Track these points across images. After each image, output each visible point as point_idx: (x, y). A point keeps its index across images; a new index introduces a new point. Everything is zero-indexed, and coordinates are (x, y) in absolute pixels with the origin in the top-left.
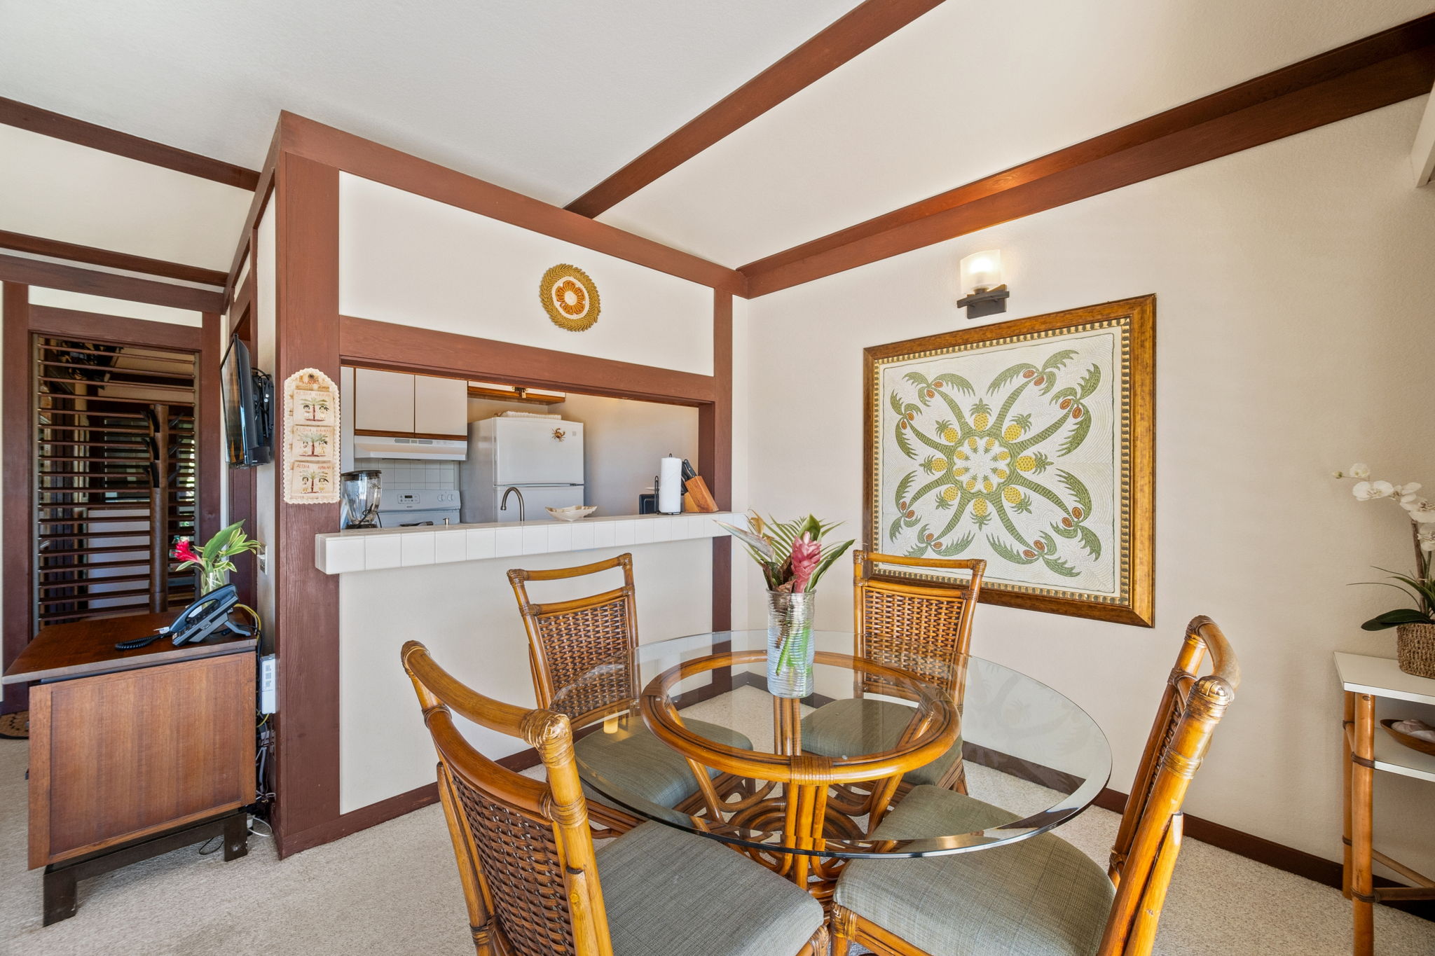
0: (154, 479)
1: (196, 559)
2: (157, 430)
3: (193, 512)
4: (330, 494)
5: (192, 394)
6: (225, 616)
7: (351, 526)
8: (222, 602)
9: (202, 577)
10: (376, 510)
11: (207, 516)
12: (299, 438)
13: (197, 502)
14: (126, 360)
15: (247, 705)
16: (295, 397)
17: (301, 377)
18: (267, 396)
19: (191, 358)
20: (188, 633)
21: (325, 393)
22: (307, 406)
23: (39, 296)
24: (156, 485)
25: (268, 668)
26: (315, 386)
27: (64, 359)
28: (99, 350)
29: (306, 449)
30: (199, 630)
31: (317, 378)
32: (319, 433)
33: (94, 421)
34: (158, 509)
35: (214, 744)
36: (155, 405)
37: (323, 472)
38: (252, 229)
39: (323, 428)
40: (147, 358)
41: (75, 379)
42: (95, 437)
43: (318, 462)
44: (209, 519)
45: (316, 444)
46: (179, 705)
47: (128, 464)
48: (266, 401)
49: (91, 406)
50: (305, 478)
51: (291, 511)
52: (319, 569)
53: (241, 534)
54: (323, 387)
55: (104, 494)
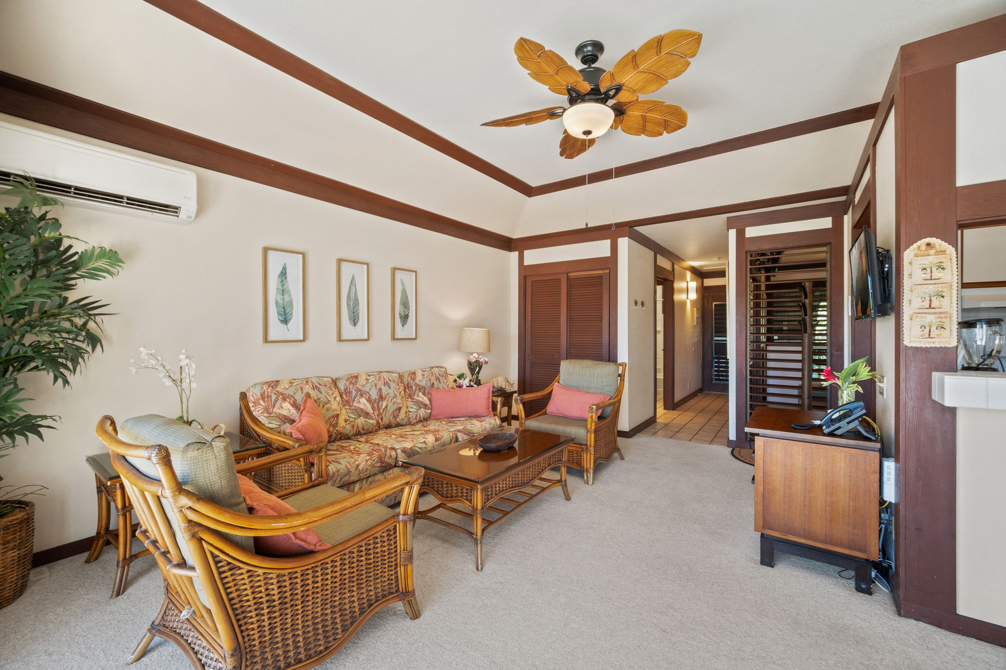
0: (804, 328)
1: (835, 380)
2: (806, 298)
3: (826, 350)
4: (946, 340)
5: (826, 272)
6: (857, 422)
7: (967, 368)
8: (854, 412)
9: (839, 393)
10: (997, 355)
11: (836, 353)
12: (917, 295)
13: (829, 343)
14: (785, 259)
15: (872, 489)
16: (913, 264)
17: (919, 247)
18: (887, 266)
19: (825, 249)
20: (833, 428)
21: (943, 256)
22: (925, 269)
23: (751, 232)
24: (806, 332)
25: (888, 468)
26: (932, 252)
27: (757, 263)
28: (773, 255)
29: (924, 303)
30: (840, 428)
31: (934, 244)
32: (936, 290)
33: (769, 296)
34: (806, 346)
35: (849, 506)
36: (804, 282)
37: (940, 321)
38: (871, 147)
39: (940, 285)
40: (799, 254)
41: (761, 273)
42: (769, 304)
43: (935, 313)
44: (836, 355)
45: (933, 299)
46: (827, 472)
47: (784, 319)
48: (886, 269)
49: (768, 287)
50: (923, 327)
51: (910, 352)
52: (937, 400)
53: (866, 366)
54: (940, 252)
55: (773, 337)
